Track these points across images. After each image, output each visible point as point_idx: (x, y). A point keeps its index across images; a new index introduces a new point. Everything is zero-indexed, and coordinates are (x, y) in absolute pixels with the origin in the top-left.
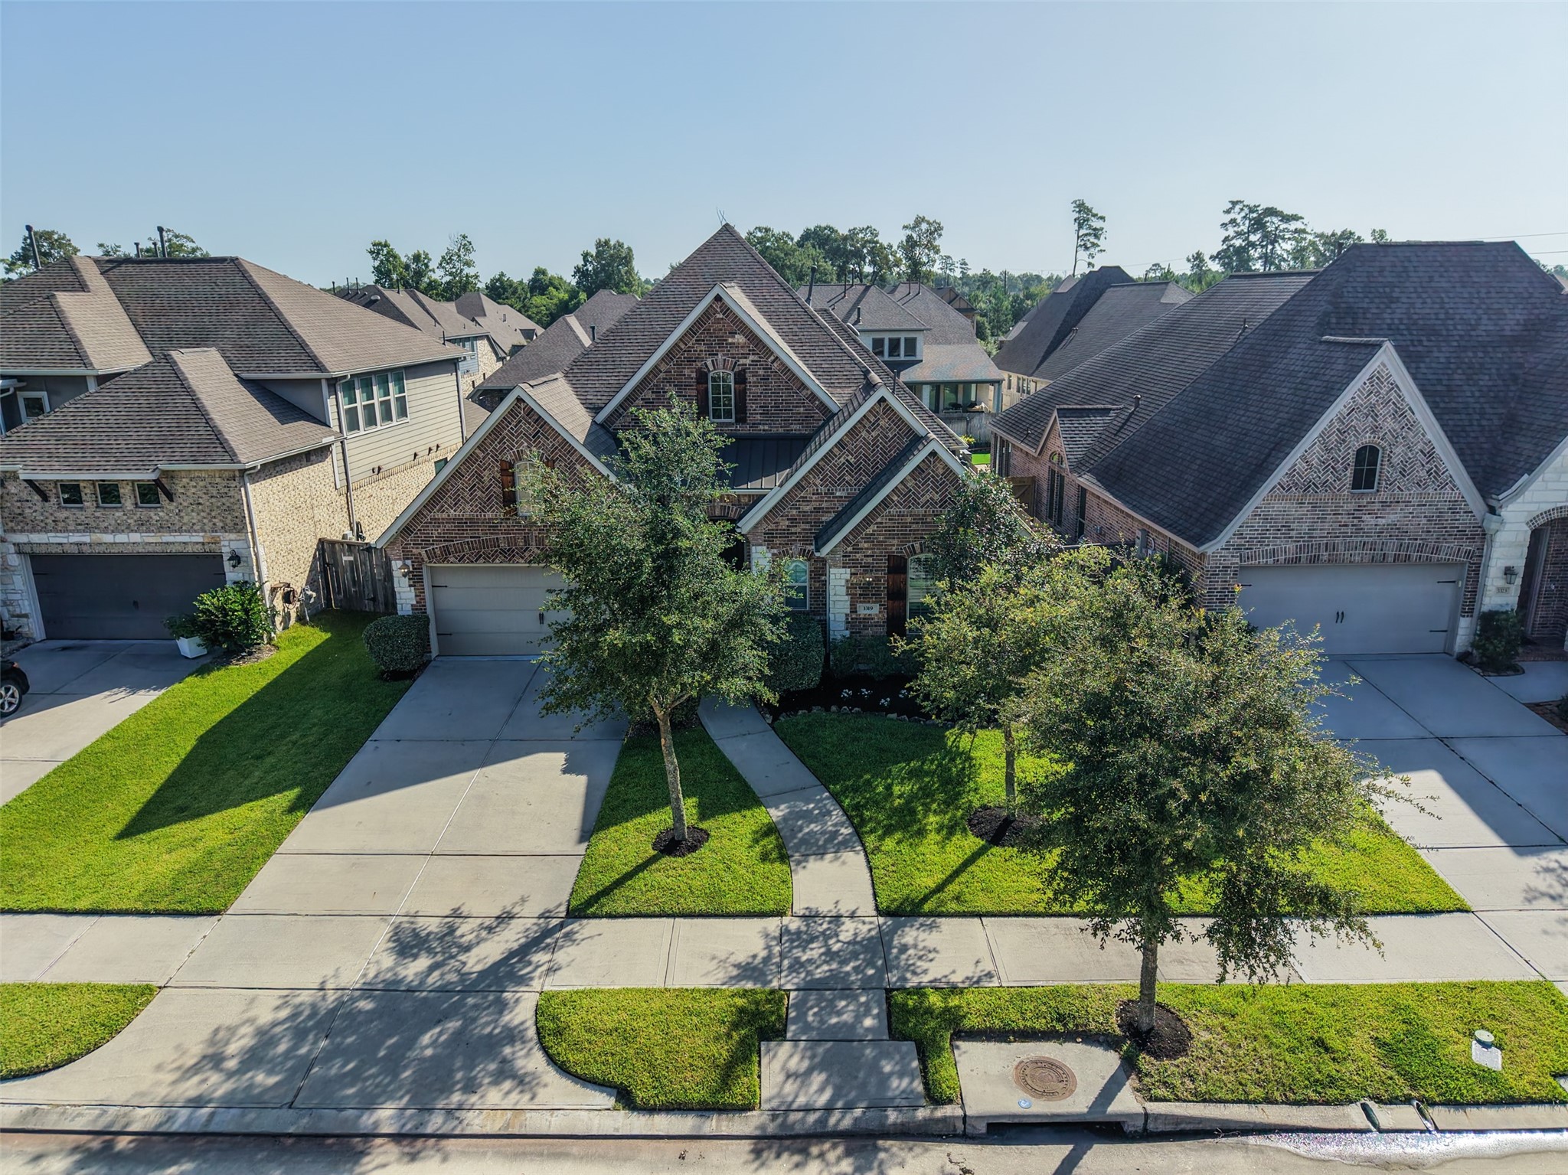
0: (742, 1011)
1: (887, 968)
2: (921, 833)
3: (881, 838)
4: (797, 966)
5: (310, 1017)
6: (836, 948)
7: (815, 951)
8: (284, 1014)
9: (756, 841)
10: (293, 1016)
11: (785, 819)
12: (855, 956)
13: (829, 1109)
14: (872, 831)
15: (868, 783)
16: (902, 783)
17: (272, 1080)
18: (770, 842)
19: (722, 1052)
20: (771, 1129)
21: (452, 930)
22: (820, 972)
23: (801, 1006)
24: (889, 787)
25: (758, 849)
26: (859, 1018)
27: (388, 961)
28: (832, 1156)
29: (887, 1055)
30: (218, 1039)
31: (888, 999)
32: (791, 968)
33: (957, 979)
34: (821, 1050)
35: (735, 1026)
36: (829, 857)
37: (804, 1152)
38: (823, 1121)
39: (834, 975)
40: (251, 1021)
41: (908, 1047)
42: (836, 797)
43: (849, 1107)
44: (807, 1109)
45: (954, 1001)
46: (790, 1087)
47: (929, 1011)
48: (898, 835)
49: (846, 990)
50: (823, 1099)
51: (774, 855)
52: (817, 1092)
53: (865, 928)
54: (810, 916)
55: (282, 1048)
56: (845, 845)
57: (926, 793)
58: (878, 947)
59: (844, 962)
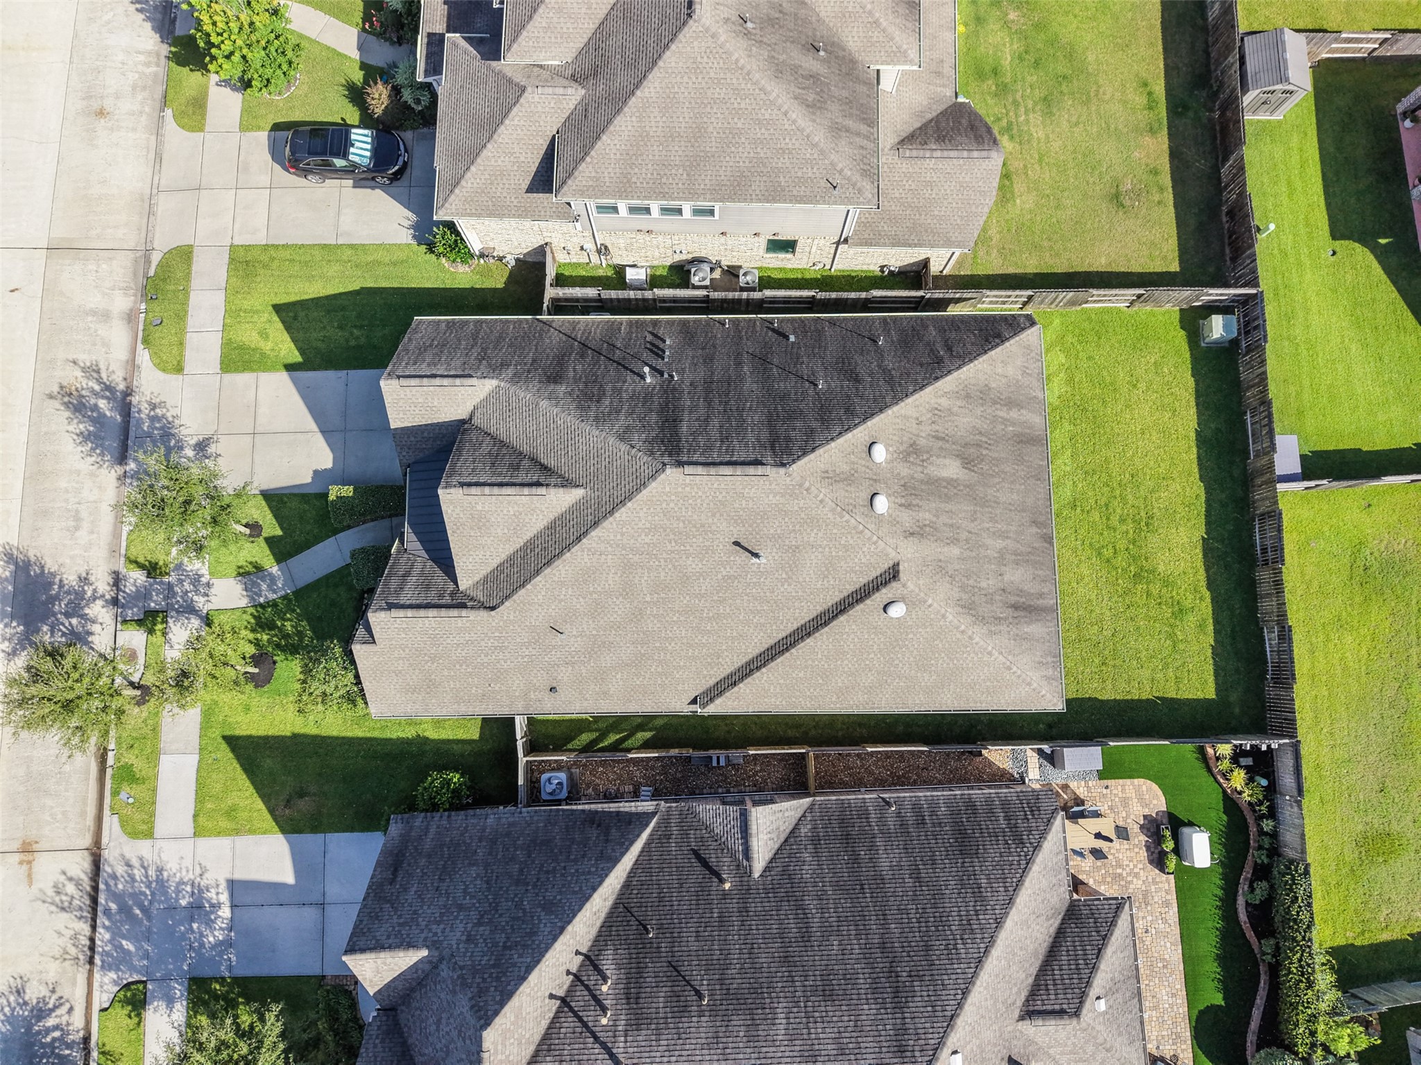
0: (157, 564)
1: (178, 612)
2: (253, 631)
3: (251, 614)
4: (181, 581)
5: (169, 428)
6: (190, 595)
7: (187, 586)
8: (170, 419)
9: (251, 563)
10: (169, 423)
11: (270, 574)
12: (184, 601)
13: (124, 592)
14: (257, 611)
15: (294, 611)
16: (292, 626)
17: (145, 429)
18: (250, 568)
19: (141, 560)
20: (121, 576)
21: (207, 458)
22: (177, 589)
23: (162, 583)
24: (289, 620)
25: (244, 564)
26: (155, 602)
27: (193, 442)
28: (112, 593)
29: (139, 610)
30: (162, 404)
31: (163, 612)
32: (179, 579)
33: (170, 635)
34: (142, 590)
35: (150, 562)
36: (245, 593)
37: (114, 585)
38: (121, 590)
39: (175, 594)
40: (168, 410)
41: (142, 616)
42: (285, 597)
43: (124, 598)
44: (125, 586)
45: (159, 633)
46: (132, 581)
47: (155, 625)
48: (253, 621)
49: (166, 598)
50: (127, 591)
51: (241, 571)
52: (130, 588)
53: (201, 605)
54: (208, 585)
55: (157, 425)
56: (252, 599)
57: (286, 636)
58: (190, 609)
59: (182, 597)
